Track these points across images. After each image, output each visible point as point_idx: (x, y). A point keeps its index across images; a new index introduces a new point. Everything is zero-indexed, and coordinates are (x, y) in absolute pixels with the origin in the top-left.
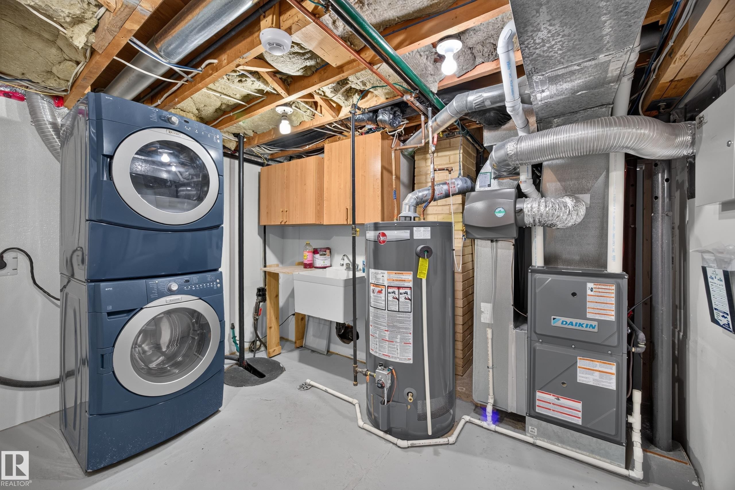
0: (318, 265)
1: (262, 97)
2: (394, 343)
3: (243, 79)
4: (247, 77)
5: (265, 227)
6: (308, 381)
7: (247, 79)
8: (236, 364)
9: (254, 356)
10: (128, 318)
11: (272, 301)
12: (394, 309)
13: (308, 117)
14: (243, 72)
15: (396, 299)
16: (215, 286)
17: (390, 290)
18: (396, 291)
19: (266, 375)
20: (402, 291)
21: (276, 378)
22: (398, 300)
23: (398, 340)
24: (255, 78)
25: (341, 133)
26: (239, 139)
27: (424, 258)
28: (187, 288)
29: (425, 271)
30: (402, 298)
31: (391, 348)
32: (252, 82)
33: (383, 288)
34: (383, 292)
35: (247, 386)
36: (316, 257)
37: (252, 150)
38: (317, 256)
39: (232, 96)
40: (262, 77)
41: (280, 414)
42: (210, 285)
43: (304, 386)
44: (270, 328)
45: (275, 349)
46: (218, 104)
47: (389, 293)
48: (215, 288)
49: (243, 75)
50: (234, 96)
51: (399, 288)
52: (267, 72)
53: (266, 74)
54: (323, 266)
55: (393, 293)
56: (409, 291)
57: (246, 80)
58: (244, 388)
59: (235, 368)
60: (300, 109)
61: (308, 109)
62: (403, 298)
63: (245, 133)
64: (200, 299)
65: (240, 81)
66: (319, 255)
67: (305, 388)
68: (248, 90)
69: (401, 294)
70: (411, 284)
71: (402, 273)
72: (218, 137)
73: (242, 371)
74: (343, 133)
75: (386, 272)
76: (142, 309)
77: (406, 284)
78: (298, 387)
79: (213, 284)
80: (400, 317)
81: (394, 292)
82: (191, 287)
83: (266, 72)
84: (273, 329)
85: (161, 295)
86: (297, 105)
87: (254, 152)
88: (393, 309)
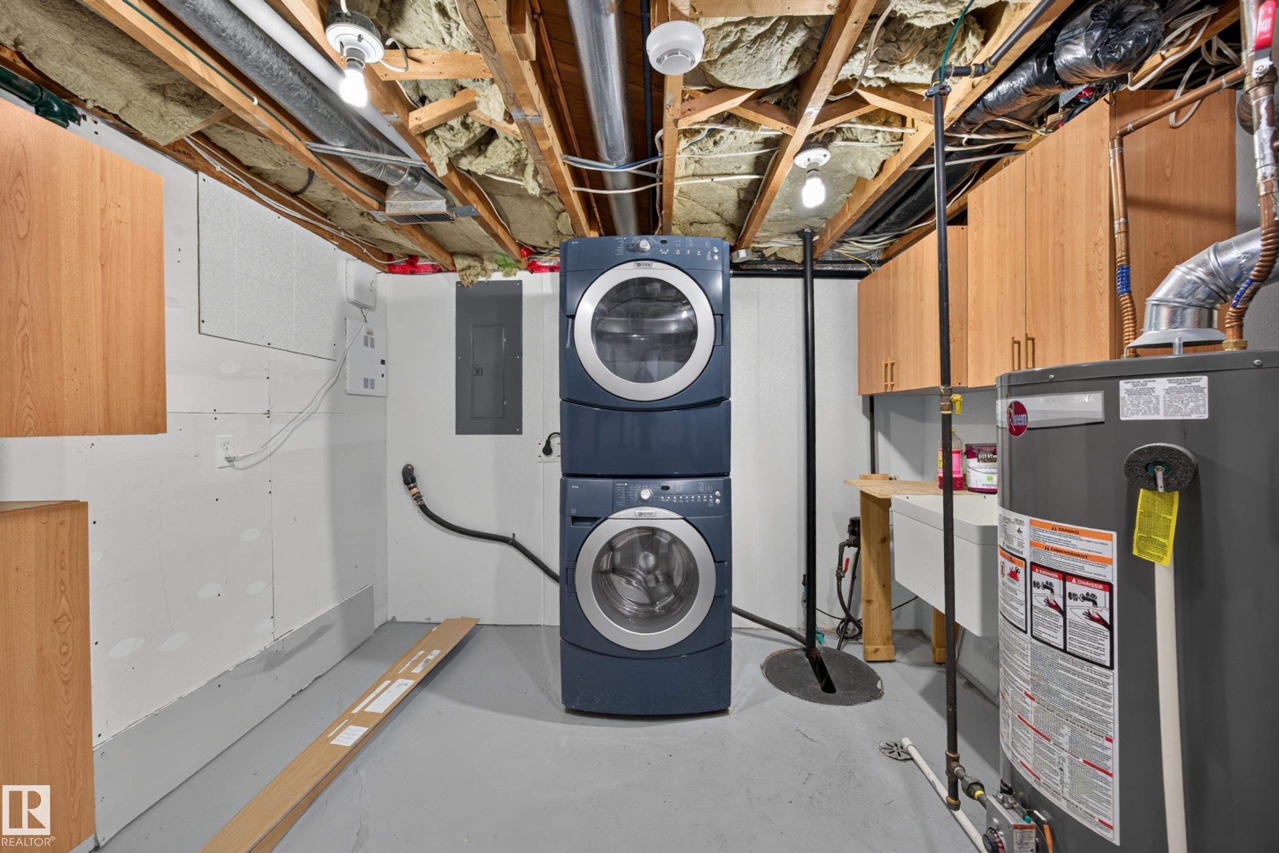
0: (972, 484)
1: (773, 152)
2: (1050, 744)
3: (718, 138)
4: (719, 131)
5: (872, 398)
6: (906, 742)
7: (722, 134)
8: (804, 650)
9: (839, 647)
10: (591, 528)
11: (873, 550)
12: (1052, 639)
13: (885, 149)
14: (708, 127)
15: (1056, 607)
16: (711, 500)
17: (1040, 577)
18: (1057, 584)
19: (838, 691)
20: (1072, 587)
21: (852, 704)
22: (1063, 613)
23: (1064, 741)
24: (732, 125)
25: (1008, 149)
26: (804, 240)
27: (1153, 487)
28: (665, 498)
29: (1166, 537)
30: (1077, 611)
31: (1041, 753)
32: (732, 137)
33: (1020, 565)
34: (1021, 576)
35: (793, 695)
36: (971, 465)
37: (839, 254)
38: (973, 462)
39: (736, 172)
40: (741, 118)
41: (810, 774)
42: (702, 498)
43: (895, 748)
44: (869, 602)
45: (877, 647)
46: (733, 193)
47: (1036, 585)
48: (711, 505)
49: (712, 133)
50: (740, 171)
51: (1065, 577)
52: (743, 105)
53: (741, 108)
54: (986, 487)
55: (1045, 587)
56: (1102, 597)
57: (721, 137)
58: (786, 697)
59: (798, 657)
60: (858, 140)
61: (877, 131)
62: (1080, 612)
63: (811, 227)
64: (684, 519)
65: (715, 143)
66: (976, 459)
67: (895, 755)
68: (750, 151)
69: (1073, 596)
70: (1110, 574)
71: (1077, 532)
72: (716, 251)
73: (807, 665)
74: (1015, 148)
75: (1026, 519)
76: (606, 519)
77: (1090, 570)
78: (883, 744)
79: (708, 498)
80: (1068, 670)
81: (1048, 586)
82: (672, 498)
83: (740, 105)
84: (874, 606)
85: (629, 505)
86: (849, 136)
87: (843, 256)
88: (1044, 636)
